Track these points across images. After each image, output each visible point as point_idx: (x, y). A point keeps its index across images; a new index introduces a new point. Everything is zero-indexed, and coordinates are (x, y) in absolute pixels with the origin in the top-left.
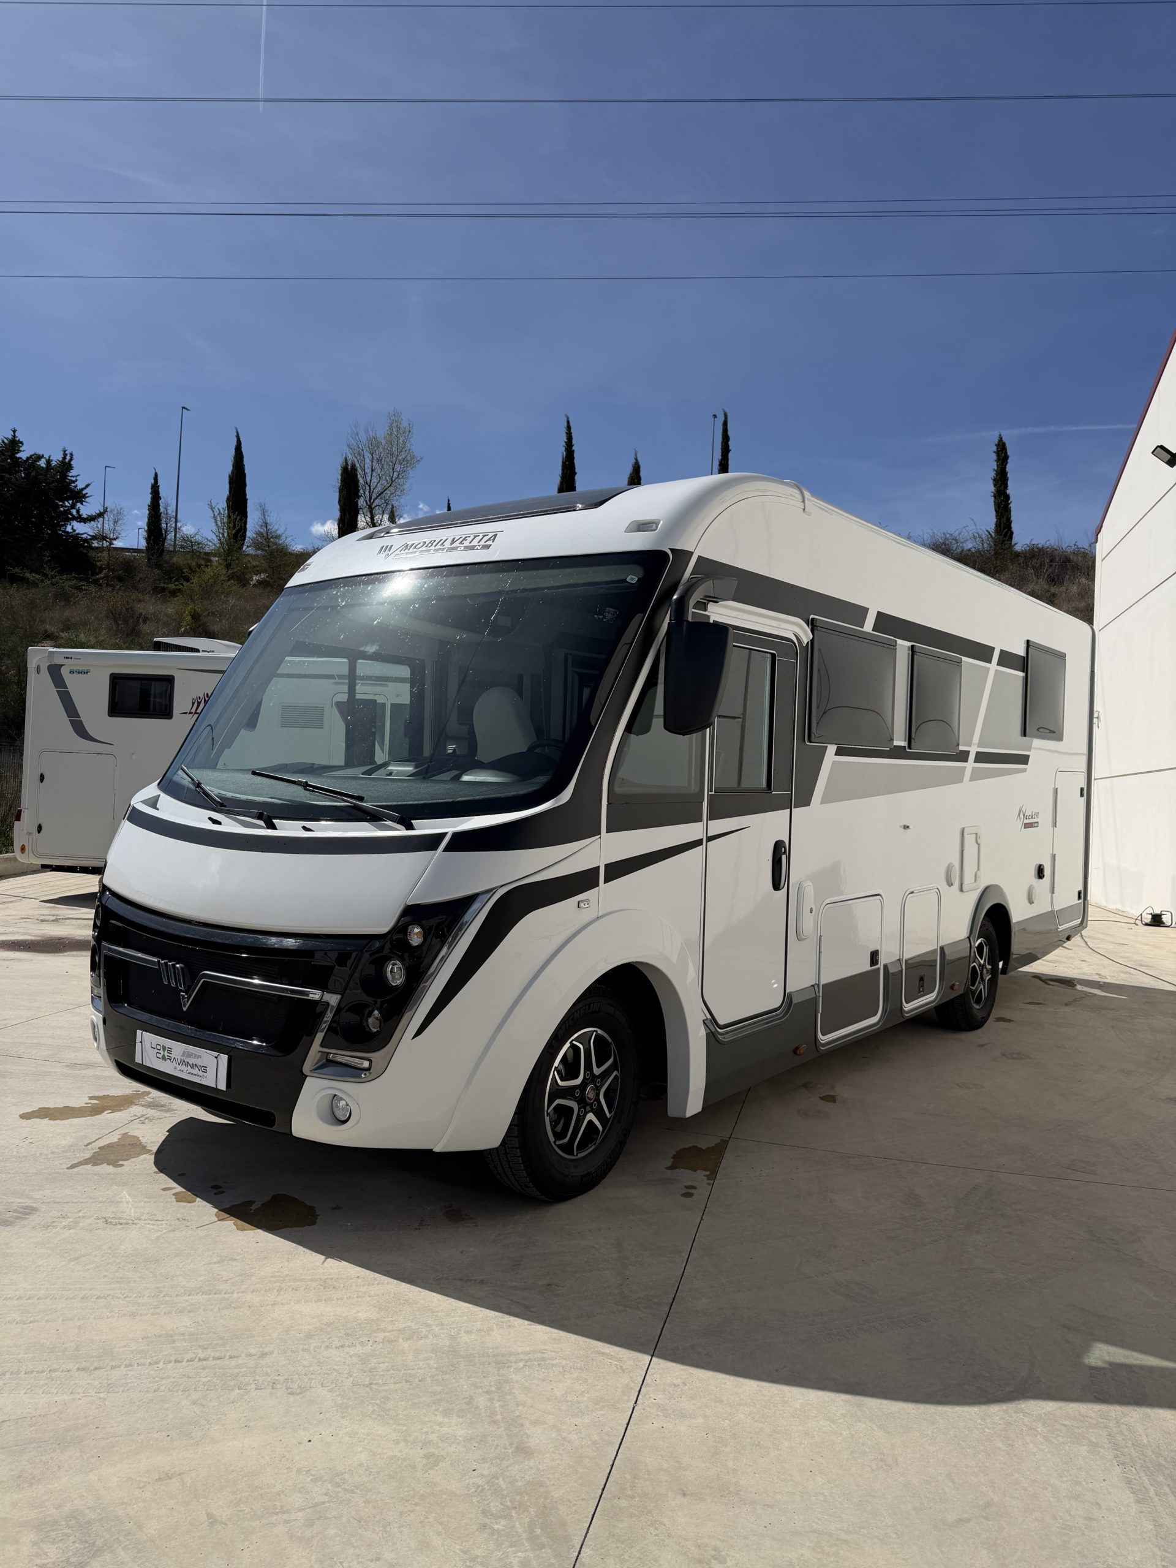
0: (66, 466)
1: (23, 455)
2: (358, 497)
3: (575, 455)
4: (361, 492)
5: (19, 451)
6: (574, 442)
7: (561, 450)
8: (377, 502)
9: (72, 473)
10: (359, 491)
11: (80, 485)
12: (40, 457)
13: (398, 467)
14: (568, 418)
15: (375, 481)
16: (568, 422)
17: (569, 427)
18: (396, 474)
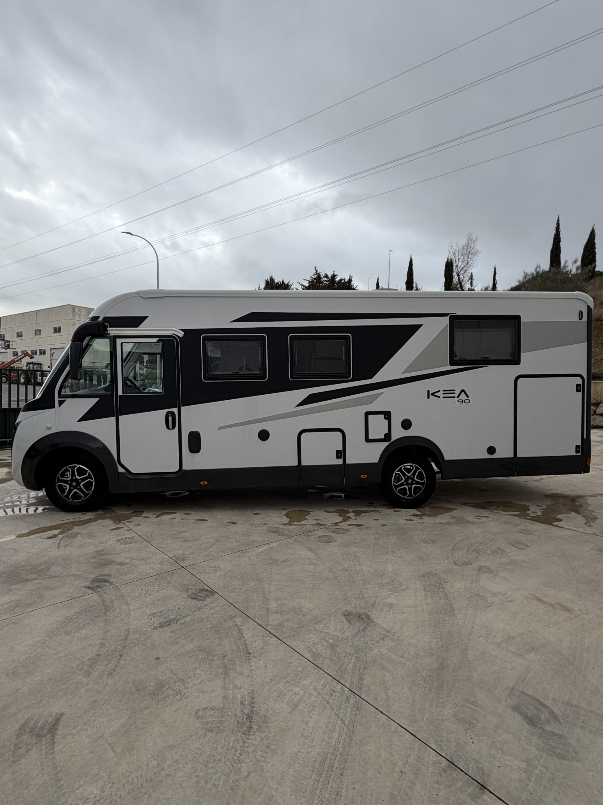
0: (350, 280)
1: (337, 279)
2: (453, 272)
3: (561, 233)
4: (455, 269)
5: (335, 279)
6: (560, 227)
7: (554, 232)
8: (462, 272)
9: (352, 283)
10: (453, 270)
11: (355, 286)
12: (341, 280)
13: (470, 256)
14: (559, 216)
15: (460, 263)
16: (559, 218)
17: (558, 221)
18: (469, 259)
